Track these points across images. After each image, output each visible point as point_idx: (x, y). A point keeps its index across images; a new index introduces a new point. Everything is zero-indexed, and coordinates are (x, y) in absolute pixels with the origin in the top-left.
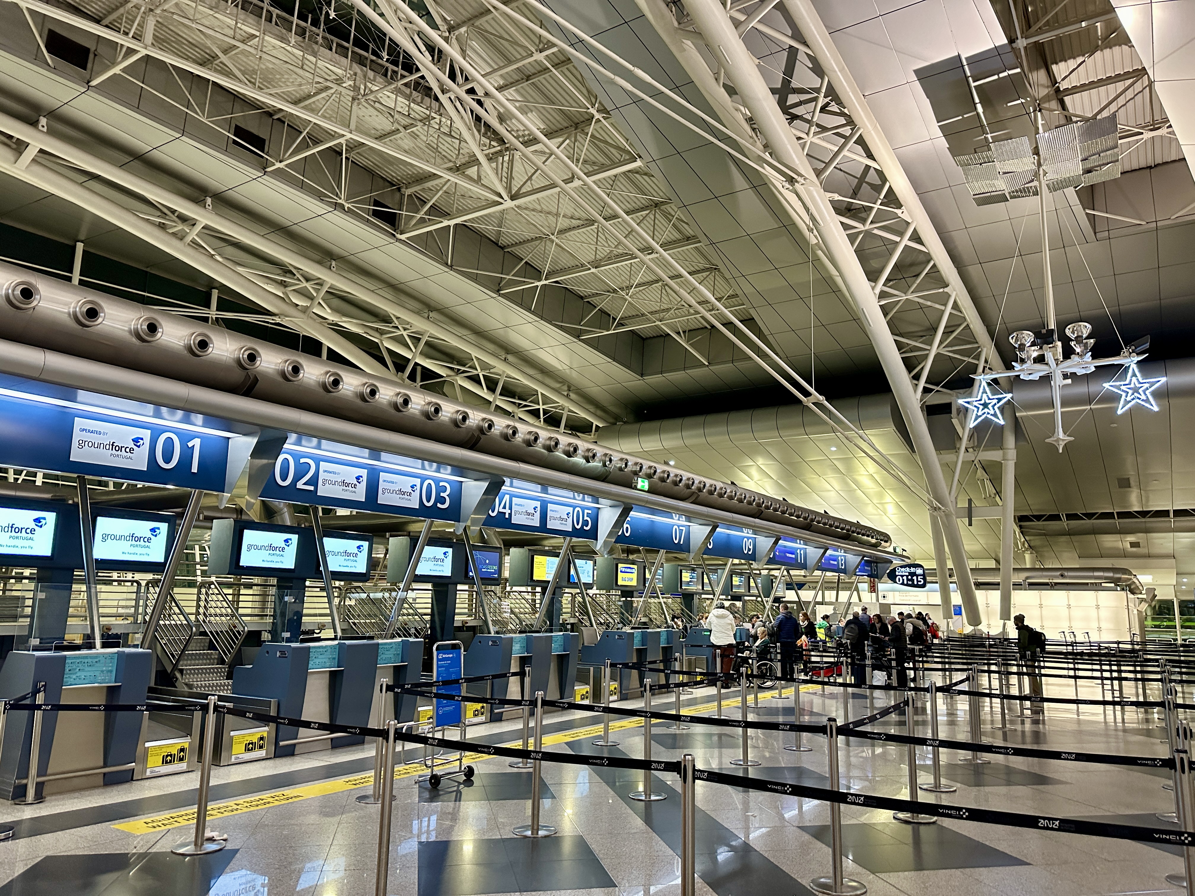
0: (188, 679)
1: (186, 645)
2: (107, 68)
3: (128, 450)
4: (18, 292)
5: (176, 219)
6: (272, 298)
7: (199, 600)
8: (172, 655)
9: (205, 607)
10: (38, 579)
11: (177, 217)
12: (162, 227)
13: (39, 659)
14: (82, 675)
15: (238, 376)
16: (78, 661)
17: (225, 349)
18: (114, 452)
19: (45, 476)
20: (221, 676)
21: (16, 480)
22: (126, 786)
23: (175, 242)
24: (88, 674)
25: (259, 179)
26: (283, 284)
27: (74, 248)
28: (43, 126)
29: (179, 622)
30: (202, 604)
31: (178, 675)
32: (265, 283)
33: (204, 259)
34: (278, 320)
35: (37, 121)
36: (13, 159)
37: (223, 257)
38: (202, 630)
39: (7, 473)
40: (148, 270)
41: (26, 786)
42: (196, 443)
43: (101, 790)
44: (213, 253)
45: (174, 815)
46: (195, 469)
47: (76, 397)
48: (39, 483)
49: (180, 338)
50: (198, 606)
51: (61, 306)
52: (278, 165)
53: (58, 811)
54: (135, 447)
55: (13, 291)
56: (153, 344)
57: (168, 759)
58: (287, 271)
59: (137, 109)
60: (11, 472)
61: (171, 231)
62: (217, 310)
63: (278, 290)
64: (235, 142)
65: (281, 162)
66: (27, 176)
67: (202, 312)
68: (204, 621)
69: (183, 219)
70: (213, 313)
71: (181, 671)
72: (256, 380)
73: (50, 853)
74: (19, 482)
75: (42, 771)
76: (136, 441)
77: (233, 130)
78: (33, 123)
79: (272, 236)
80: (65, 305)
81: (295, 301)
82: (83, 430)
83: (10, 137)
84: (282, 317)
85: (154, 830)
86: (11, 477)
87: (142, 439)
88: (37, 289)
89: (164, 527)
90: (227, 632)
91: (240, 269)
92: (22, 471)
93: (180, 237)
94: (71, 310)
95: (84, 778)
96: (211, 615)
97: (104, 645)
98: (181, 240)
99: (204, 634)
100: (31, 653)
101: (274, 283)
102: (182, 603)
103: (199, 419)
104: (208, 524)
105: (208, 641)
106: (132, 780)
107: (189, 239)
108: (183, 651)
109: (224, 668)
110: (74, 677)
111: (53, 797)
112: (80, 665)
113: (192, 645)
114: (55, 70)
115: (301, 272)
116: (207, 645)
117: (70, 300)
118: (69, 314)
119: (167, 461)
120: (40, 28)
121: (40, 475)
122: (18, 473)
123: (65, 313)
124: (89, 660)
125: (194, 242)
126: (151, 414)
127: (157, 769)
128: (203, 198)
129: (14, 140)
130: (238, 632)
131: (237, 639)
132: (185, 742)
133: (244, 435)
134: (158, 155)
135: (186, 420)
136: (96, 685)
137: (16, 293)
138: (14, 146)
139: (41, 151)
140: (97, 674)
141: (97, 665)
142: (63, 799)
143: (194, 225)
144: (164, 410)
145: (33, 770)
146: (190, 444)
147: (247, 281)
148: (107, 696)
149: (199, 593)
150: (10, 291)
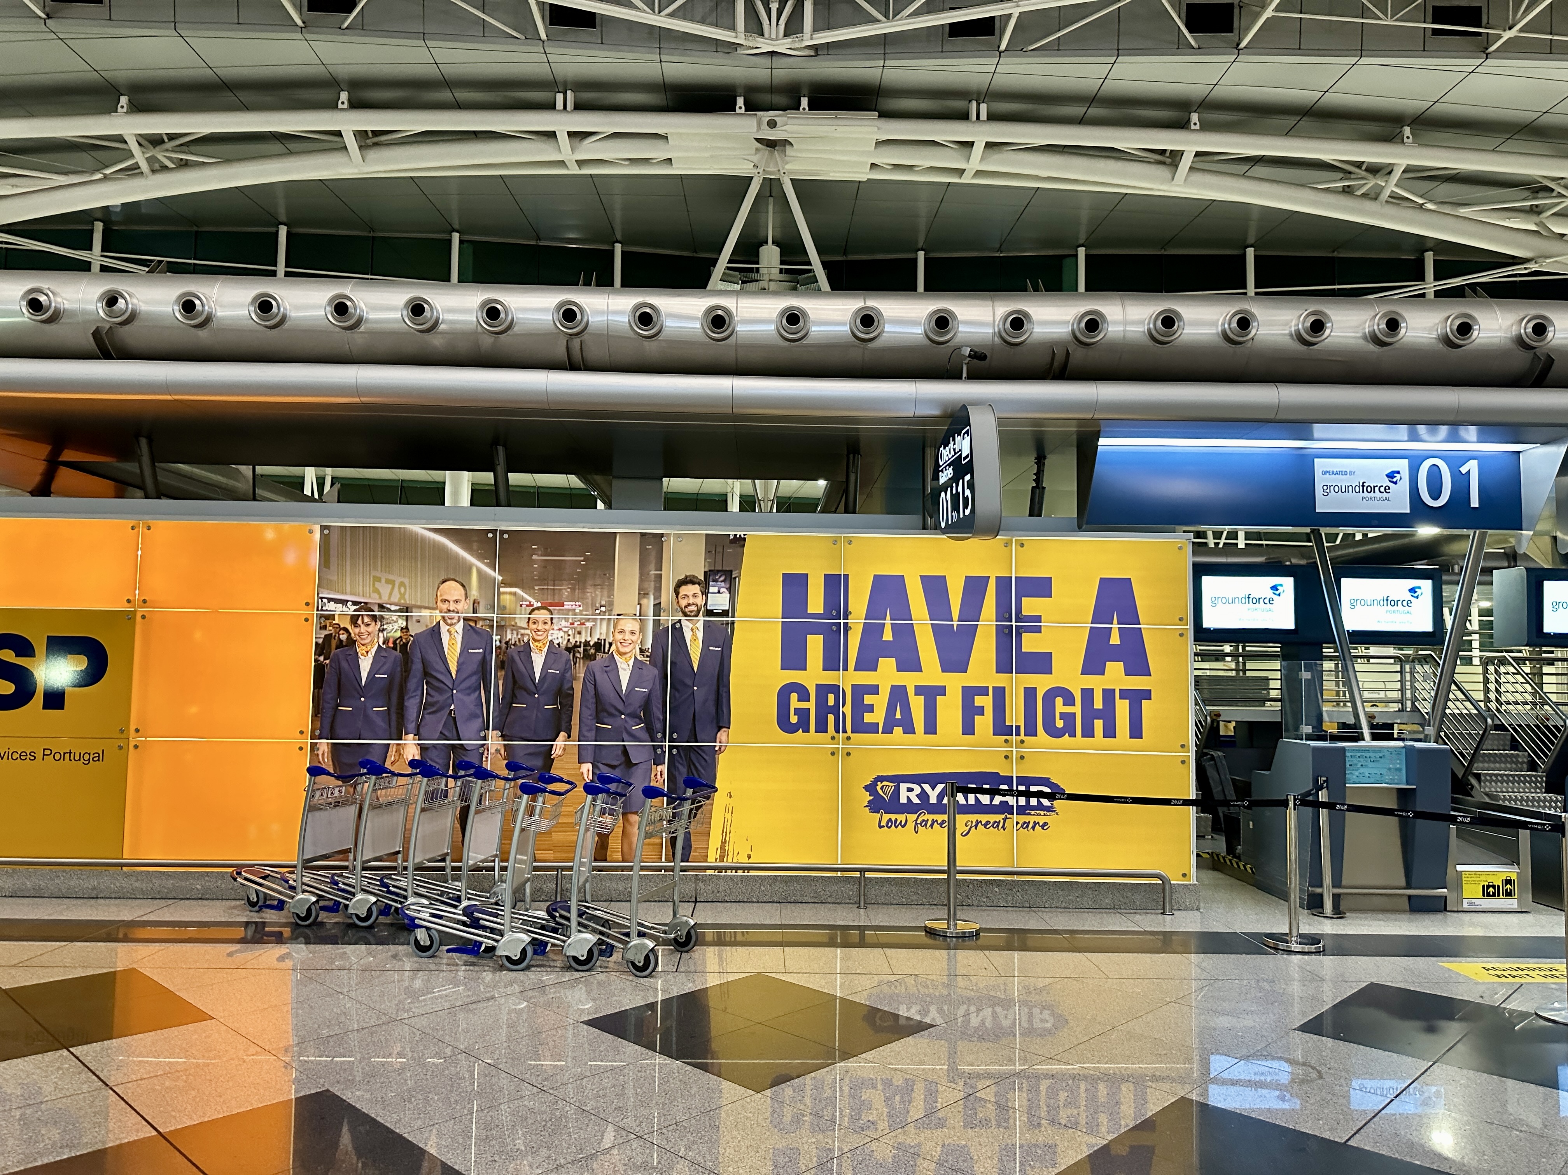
0: (1489, 787)
1: (1479, 743)
2: (1258, 15)
3: (1382, 489)
4: (1234, 325)
5: (1364, 173)
6: (1521, 237)
7: (1486, 681)
8: (1461, 754)
9: (1497, 690)
10: (1284, 656)
11: (1366, 170)
12: (1347, 191)
13: (1316, 749)
14: (1366, 771)
15: (1522, 361)
16: (1359, 754)
17: (1497, 327)
18: (1366, 494)
19: (1248, 536)
20: (1537, 787)
21: (1217, 544)
22: (1440, 916)
23: (1368, 205)
24: (1373, 771)
25: (1478, 70)
26: (1535, 211)
27: (1244, 256)
28: (1195, 124)
29: (1465, 712)
30: (1492, 687)
31: (1474, 781)
32: (1504, 219)
33: (1409, 214)
34: (1534, 267)
35: (1189, 120)
36: (1170, 176)
37: (1436, 203)
38: (1497, 722)
39: (1206, 538)
40: (1335, 254)
41: (1321, 895)
42: (1472, 467)
43: (1406, 916)
44: (1421, 201)
45: (1522, 966)
46: (1475, 503)
47: (1313, 435)
48: (1241, 545)
49: (1430, 330)
50: (1487, 691)
51: (1281, 328)
52: (1507, 35)
53: (1365, 932)
54: (1391, 485)
55: (1229, 324)
56: (1397, 345)
57: (1489, 891)
58: (1537, 188)
59: (1299, 50)
60: (1210, 534)
61: (1359, 193)
62: (1436, 279)
63: (1528, 222)
64: (1435, 32)
65: (1510, 29)
66: (1187, 190)
67: (1416, 287)
68: (1498, 710)
69: (1374, 170)
70: (1430, 286)
71: (1478, 777)
72: (1550, 361)
73: (1375, 980)
74: (1221, 546)
75: (1337, 882)
76: (1391, 476)
77: (1429, 17)
78: (1182, 125)
79: (1509, 146)
80: (1285, 325)
81: (1557, 230)
82: (1326, 473)
83: (1162, 152)
84: (1540, 260)
85: (1499, 980)
86: (1211, 542)
87: (1398, 472)
88: (1253, 315)
89: (1426, 586)
90: (1537, 726)
91: (1463, 211)
92: (1222, 533)
93: (1372, 196)
94: (1293, 329)
95: (1386, 898)
96: (1508, 703)
97: (1375, 737)
98: (1376, 199)
99: (1501, 727)
100: (1304, 742)
101: (1522, 215)
102: (1466, 686)
103: (1472, 432)
104: (1486, 578)
105: (1509, 737)
106: (1445, 910)
107: (1386, 193)
108: (1477, 749)
109: (1541, 777)
110: (1357, 773)
111: (1354, 915)
112: (1361, 760)
113: (1487, 743)
114: (1200, 50)
115: (1563, 182)
116: (1508, 743)
117: (1289, 318)
118: (1291, 335)
119: (1436, 496)
120: (1177, 9)
121: (1241, 535)
122: (1217, 535)
123: (1284, 335)
124: (1371, 754)
125: (1394, 196)
126: (1406, 438)
127: (1477, 902)
128: (1399, 130)
129: (1168, 154)
130: (1556, 727)
131: (1556, 737)
132: (1511, 872)
133: (1542, 444)
134: (1334, 99)
135: (1453, 438)
136: (1384, 785)
137: (1232, 326)
138: (1169, 161)
139: (1198, 154)
140: (1384, 771)
141: (1382, 760)
142: (1366, 918)
143: (1390, 173)
144: (1422, 429)
145: (1327, 879)
146: (1464, 470)
147: (1480, 226)
148: (1398, 798)
149: (1486, 671)
150: (1226, 326)
